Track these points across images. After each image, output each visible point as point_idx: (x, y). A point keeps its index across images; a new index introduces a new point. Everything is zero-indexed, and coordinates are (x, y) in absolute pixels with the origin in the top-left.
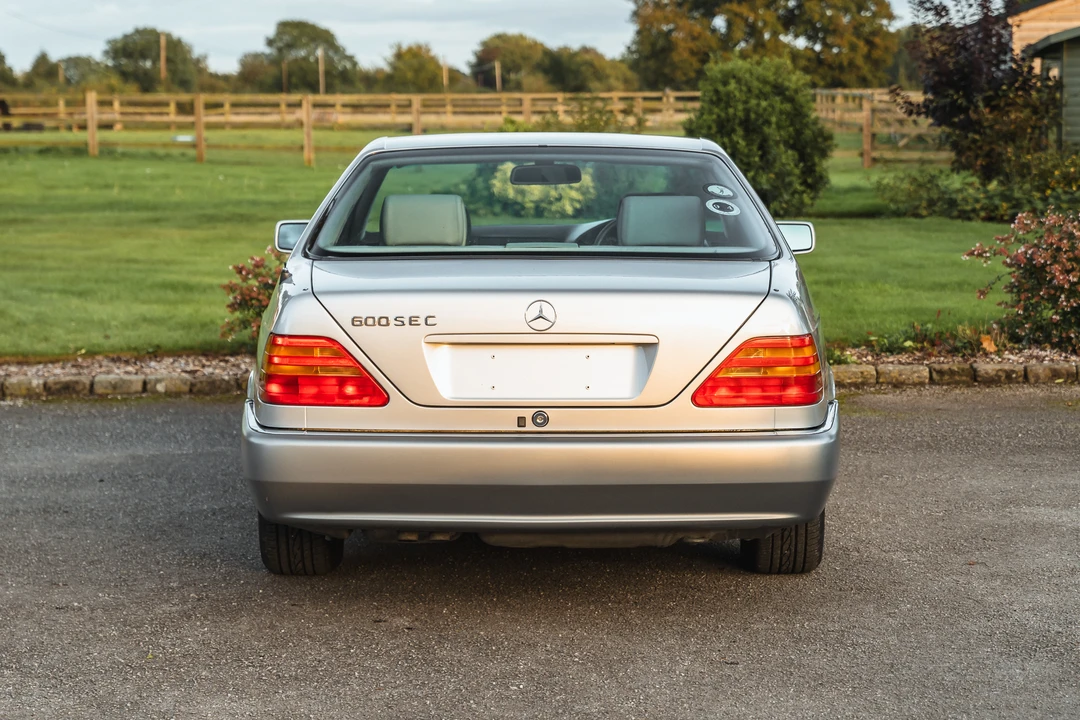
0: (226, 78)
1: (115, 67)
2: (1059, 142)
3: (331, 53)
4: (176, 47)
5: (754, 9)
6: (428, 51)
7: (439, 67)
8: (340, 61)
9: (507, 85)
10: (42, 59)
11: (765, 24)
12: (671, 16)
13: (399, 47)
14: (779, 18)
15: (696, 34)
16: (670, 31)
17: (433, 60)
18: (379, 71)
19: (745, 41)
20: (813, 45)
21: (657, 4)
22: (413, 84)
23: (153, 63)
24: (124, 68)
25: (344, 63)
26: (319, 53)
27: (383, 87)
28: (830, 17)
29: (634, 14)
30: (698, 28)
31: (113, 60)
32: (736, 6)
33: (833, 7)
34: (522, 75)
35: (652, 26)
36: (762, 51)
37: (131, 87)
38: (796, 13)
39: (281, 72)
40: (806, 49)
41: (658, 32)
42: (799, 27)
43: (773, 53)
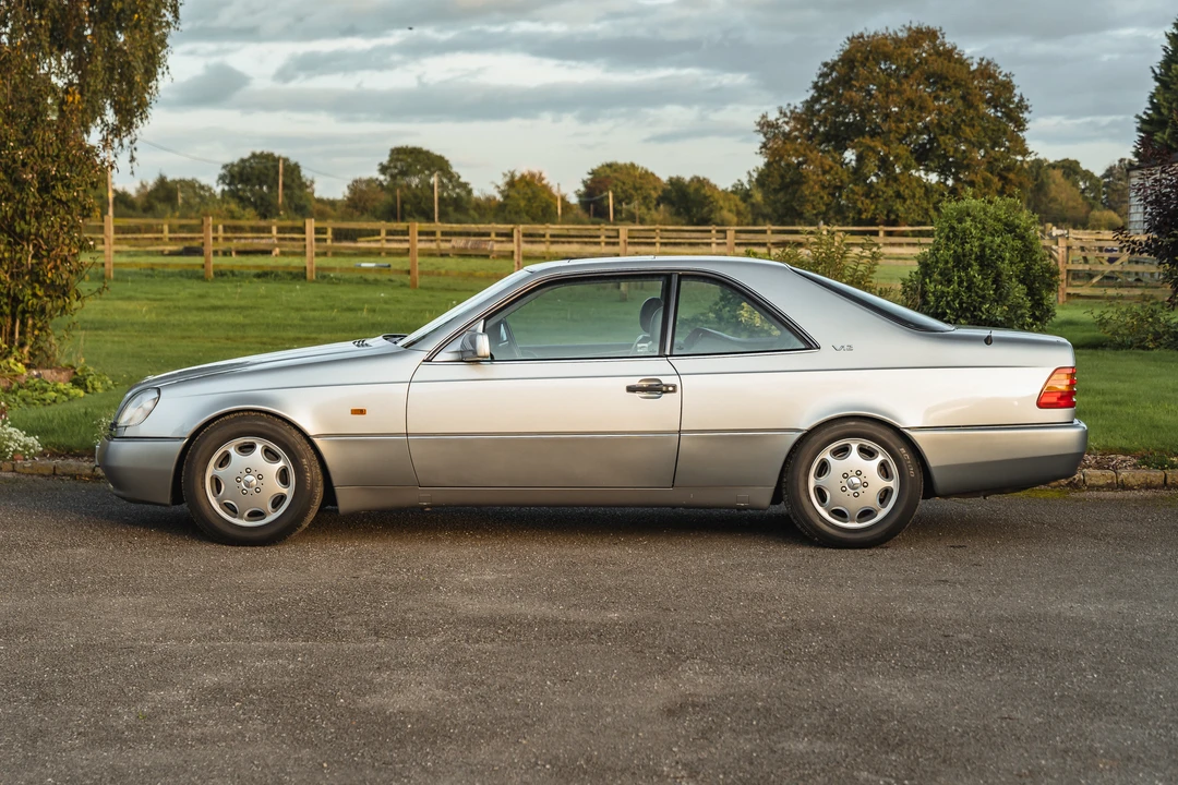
0: (332, 203)
1: (231, 190)
3: (445, 180)
4: (293, 170)
5: (886, 143)
6: (541, 179)
7: (552, 196)
8: (454, 188)
9: (619, 219)
10: (162, 181)
11: (897, 158)
12: (801, 149)
13: (513, 176)
14: (911, 152)
15: (827, 168)
16: (800, 164)
17: (546, 188)
18: (489, 199)
19: (876, 175)
20: (946, 179)
21: (787, 136)
22: (527, 213)
23: (270, 188)
24: (241, 193)
25: (457, 190)
26: (434, 180)
27: (496, 216)
28: (964, 151)
29: (764, 146)
30: (829, 161)
31: (229, 185)
32: (867, 140)
33: (967, 141)
34: (635, 206)
35: (782, 158)
36: (895, 185)
37: (250, 212)
38: (928, 146)
39: (395, 198)
40: (939, 183)
41: (789, 165)
42: (932, 161)
43: (907, 187)
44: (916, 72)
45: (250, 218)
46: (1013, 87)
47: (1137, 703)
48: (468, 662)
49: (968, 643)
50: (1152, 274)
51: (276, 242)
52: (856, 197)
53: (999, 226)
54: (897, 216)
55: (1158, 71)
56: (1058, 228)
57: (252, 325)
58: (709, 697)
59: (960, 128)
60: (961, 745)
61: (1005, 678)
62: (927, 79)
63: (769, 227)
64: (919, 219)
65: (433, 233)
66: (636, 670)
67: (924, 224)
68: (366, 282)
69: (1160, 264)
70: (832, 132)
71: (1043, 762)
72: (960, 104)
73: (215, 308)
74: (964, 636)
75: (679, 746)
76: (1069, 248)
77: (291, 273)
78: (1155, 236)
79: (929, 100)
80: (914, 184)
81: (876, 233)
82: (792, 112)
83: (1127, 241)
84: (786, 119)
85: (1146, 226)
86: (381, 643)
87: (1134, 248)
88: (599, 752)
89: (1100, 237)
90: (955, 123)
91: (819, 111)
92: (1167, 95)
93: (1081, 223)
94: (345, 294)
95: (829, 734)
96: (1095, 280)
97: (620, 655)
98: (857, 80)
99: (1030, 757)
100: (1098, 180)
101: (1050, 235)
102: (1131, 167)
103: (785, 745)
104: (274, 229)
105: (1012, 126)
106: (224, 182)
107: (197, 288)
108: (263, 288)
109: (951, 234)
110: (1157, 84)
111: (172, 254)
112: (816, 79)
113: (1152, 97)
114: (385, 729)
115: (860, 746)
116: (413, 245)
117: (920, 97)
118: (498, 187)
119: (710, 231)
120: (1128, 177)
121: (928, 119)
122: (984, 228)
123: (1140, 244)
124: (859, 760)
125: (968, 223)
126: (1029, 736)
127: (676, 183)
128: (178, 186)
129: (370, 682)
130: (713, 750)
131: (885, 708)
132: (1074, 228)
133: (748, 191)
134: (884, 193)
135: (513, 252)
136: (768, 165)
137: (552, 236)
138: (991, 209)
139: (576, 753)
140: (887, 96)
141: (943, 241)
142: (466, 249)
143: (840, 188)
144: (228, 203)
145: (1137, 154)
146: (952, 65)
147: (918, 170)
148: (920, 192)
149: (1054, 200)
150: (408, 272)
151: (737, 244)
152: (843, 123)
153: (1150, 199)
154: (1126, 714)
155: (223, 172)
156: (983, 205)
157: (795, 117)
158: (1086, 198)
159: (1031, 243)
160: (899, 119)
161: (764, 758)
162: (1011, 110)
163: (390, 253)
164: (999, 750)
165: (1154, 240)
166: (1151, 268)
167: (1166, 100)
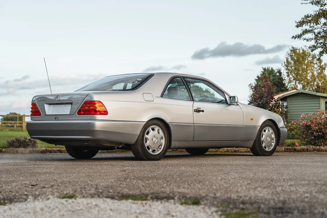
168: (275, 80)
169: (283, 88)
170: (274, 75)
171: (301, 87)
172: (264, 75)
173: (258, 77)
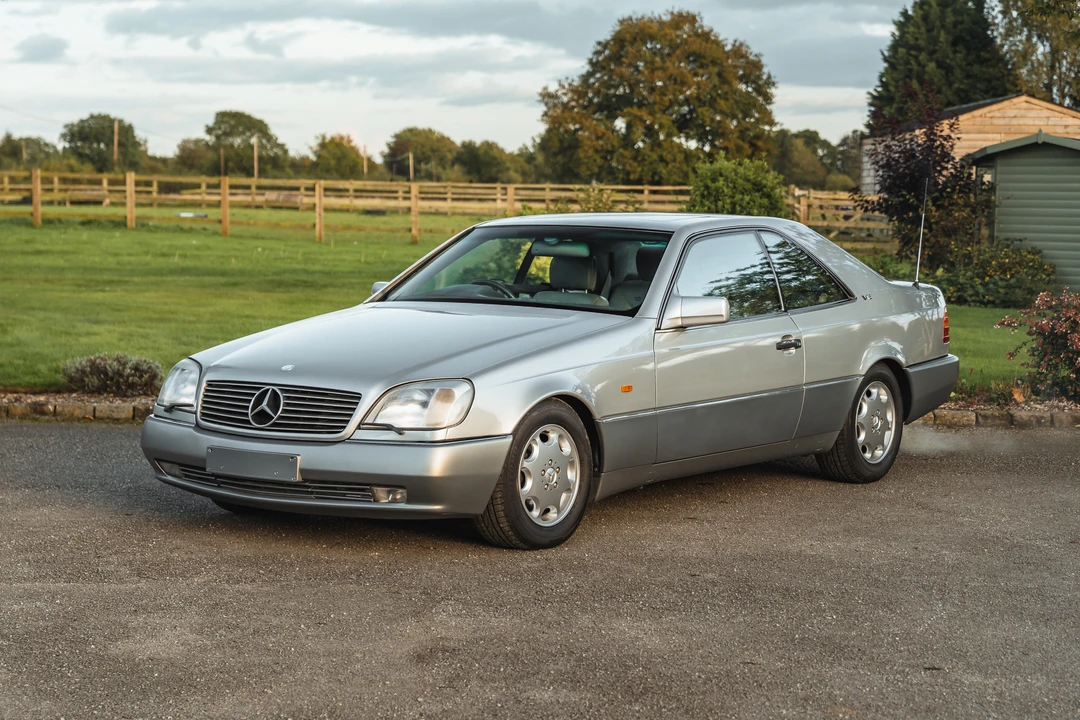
0: (164, 161)
1: (71, 148)
2: (991, 238)
3: (264, 141)
4: (127, 131)
5: (652, 113)
6: (350, 141)
7: (359, 156)
8: (272, 148)
10: (8, 138)
11: (661, 126)
12: (577, 117)
13: (324, 138)
14: (674, 122)
15: (600, 134)
16: (576, 130)
17: (354, 150)
18: (304, 159)
19: (643, 141)
20: (703, 146)
21: (565, 106)
22: (337, 171)
23: (107, 145)
24: (80, 150)
25: (275, 150)
26: (254, 140)
27: (309, 173)
28: (719, 122)
29: (545, 114)
30: (602, 127)
31: (70, 142)
32: (635, 110)
33: (722, 113)
34: (432, 166)
35: (560, 124)
36: (659, 150)
37: (88, 167)
38: (688, 117)
39: (219, 156)
40: (697, 149)
41: (567, 131)
42: (692, 130)
43: (669, 152)
44: (678, 52)
45: (87, 172)
46: (762, 66)
47: (875, 646)
48: (226, 604)
49: (714, 583)
50: (882, 231)
51: (106, 193)
52: (625, 160)
53: (748, 186)
54: (661, 178)
55: (886, 54)
56: (801, 189)
57: (70, 269)
58: (459, 641)
59: (715, 100)
60: (704, 693)
61: (747, 619)
62: (688, 57)
63: (548, 185)
64: (680, 180)
65: (248, 187)
66: (391, 612)
67: (684, 184)
68: (182, 230)
69: (890, 220)
70: (605, 103)
71: (784, 712)
72: (716, 80)
73: (39, 253)
74: (710, 576)
75: (426, 696)
76: (809, 206)
77: (113, 222)
78: (886, 196)
79: (689, 76)
80: (676, 150)
81: (641, 192)
82: (570, 85)
83: (861, 201)
84: (564, 91)
85: (878, 187)
86: (143, 584)
87: (867, 207)
88: (344, 703)
89: (837, 197)
90: (712, 97)
91: (594, 84)
92: (894, 75)
93: (821, 186)
94: (161, 241)
95: (574, 682)
96: (832, 235)
97: (377, 596)
98: (627, 57)
99: (771, 706)
100: (834, 148)
101: (793, 195)
102: (863, 136)
103: (530, 694)
104: (105, 182)
105: (760, 99)
106: (65, 140)
107: (24, 233)
108: (85, 235)
109: (706, 193)
110: (886, 65)
111: (11, 203)
112: (590, 56)
113: (882, 76)
114: (131, 678)
115: (604, 695)
116: (225, 198)
117: (682, 73)
118: (311, 148)
119: (495, 188)
120: (861, 145)
121: (688, 93)
122: (735, 187)
123: (873, 203)
124: (602, 711)
125: (721, 182)
126: (771, 683)
127: (469, 147)
128: (23, 143)
129: (125, 626)
130: (458, 700)
131: (631, 652)
132: (815, 188)
133: (531, 154)
134: (649, 156)
135: (314, 205)
136: (549, 131)
137: (356, 191)
138: (741, 170)
139: (321, 704)
140: (653, 71)
141: (698, 199)
142: (277, 201)
143: (611, 152)
144: (68, 158)
145: (868, 126)
146: (709, 45)
147: (680, 137)
148: (680, 157)
149: (797, 165)
150: (220, 222)
151: (516, 200)
152: (615, 95)
153: (881, 163)
154: (864, 658)
155: (64, 131)
156: (734, 166)
157: (574, 90)
158: (824, 164)
159: (777, 202)
160: (663, 92)
161: (508, 709)
162: (760, 86)
163: (210, 205)
164: (741, 698)
165: (885, 200)
166: (881, 224)
167: (893, 79)
168: (960, 27)
169: (988, 52)
170: (958, 7)
171: (1048, 49)
172: (925, 7)
173: (905, 13)
